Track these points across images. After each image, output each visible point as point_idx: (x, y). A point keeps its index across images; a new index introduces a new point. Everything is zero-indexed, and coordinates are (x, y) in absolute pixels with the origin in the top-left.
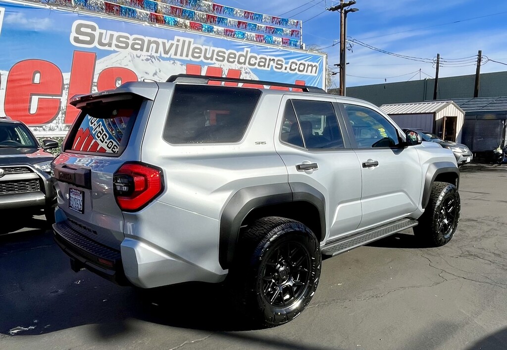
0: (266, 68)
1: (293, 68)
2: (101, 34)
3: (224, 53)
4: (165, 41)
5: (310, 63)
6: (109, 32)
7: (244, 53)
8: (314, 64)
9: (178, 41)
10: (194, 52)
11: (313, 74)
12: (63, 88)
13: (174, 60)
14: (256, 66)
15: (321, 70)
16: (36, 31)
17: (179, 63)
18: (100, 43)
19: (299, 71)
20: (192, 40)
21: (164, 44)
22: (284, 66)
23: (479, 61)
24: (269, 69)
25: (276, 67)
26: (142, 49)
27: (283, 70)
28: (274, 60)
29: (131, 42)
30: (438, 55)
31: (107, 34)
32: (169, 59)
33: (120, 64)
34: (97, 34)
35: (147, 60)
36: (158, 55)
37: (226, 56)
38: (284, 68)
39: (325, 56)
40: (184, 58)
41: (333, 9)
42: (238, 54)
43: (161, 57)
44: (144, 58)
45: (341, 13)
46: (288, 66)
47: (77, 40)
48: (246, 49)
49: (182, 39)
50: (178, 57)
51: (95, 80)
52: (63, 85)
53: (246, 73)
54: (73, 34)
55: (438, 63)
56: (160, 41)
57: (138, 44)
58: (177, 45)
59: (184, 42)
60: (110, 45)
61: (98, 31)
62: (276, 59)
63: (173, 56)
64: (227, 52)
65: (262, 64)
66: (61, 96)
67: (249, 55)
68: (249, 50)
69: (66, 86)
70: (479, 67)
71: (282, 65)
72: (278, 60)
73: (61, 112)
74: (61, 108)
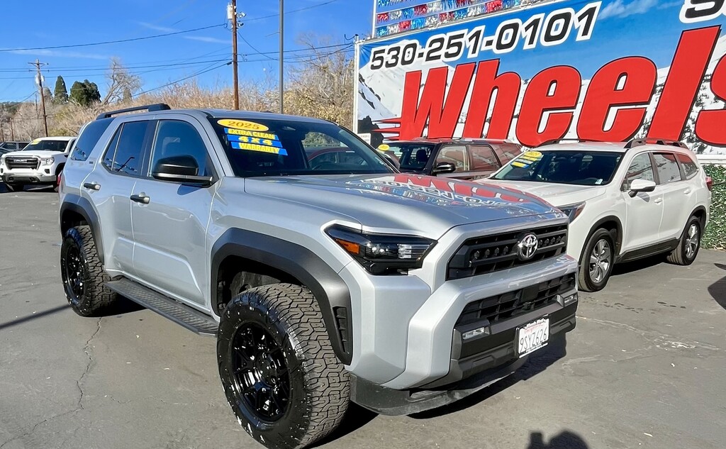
12: (653, 92)
51: (710, 71)
52: (655, 86)
54: (686, 6)
66: (648, 102)
69: (659, 88)
73: (643, 127)
74: (645, 121)
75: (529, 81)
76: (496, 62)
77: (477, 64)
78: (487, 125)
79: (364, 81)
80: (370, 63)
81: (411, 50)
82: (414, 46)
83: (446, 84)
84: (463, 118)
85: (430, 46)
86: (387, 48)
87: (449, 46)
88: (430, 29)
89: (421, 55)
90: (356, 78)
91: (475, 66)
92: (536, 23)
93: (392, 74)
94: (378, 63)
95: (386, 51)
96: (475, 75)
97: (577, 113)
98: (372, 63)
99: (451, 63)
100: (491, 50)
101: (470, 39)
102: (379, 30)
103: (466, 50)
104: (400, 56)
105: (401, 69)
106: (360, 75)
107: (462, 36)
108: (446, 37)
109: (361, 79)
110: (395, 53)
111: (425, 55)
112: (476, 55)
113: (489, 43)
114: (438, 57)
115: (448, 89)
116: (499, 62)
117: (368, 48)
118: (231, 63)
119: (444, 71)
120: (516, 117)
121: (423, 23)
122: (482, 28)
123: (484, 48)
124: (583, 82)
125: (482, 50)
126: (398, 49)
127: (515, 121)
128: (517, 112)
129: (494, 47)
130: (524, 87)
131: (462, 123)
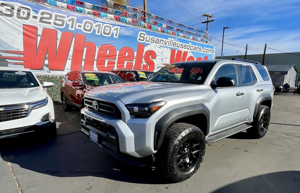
0: (196, 51)
1: (204, 51)
2: (147, 37)
3: (183, 45)
4: (165, 40)
5: (210, 49)
6: (149, 36)
7: (189, 45)
8: (211, 49)
9: (169, 40)
10: (174, 44)
11: (211, 54)
12: (134, 58)
13: (168, 47)
14: (193, 50)
15: (213, 52)
16: (128, 35)
17: (169, 49)
18: (146, 41)
19: (206, 52)
20: (174, 39)
21: (165, 41)
22: (202, 50)
23: (265, 48)
24: (197, 51)
25: (199, 51)
26: (158, 43)
27: (201, 52)
28: (198, 48)
29: (155, 40)
30: (247, 45)
31: (148, 37)
32: (166, 47)
33: (151, 49)
34: (145, 37)
35: (160, 47)
36: (163, 45)
37: (184, 46)
38: (201, 51)
39: (215, 46)
40: (171, 47)
41: (203, 23)
42: (187, 45)
43: (164, 46)
44: (159, 46)
45: (207, 24)
46: (203, 50)
47: (139, 39)
48: (190, 43)
49: (170, 39)
50: (169, 46)
51: (144, 55)
52: (134, 57)
53: (189, 53)
54: (139, 37)
55: (247, 49)
56: (164, 40)
57: (157, 41)
58: (169, 41)
59: (171, 40)
60: (149, 41)
61: (146, 36)
62: (199, 47)
63: (167, 46)
64: (184, 44)
65: (195, 49)
66: (133, 61)
67: (191, 45)
68: (191, 43)
69: (135, 57)
70: (265, 51)
71: (201, 50)
72: (200, 48)
75: (99, 47)
77: (75, 34)
78: (83, 62)
81: (26, 11)
83: (57, 39)
85: (42, 14)
87: (56, 19)
88: (40, 4)
92: (99, 26)
96: (74, 39)
97: (116, 61)
99: (58, 29)
100: (81, 30)
101: (69, 21)
103: (68, 25)
104: (15, 12)
105: (18, 21)
107: (64, 17)
108: (53, 14)
110: (9, 8)
111: (39, 19)
112: (73, 29)
113: (80, 26)
114: (50, 23)
115: (58, 42)
116: (86, 36)
119: (54, 32)
120: (96, 60)
123: (77, 27)
124: (117, 52)
127: (95, 62)
128: (96, 58)
129: (82, 28)
130: (97, 49)
131: (70, 60)
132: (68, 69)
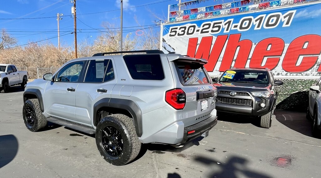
73: (316, 64)
74: (318, 62)
75: (257, 44)
76: (240, 35)
77: (229, 35)
78: (234, 62)
79: (165, 41)
80: (169, 34)
81: (193, 28)
82: (194, 27)
83: (212, 44)
84: (221, 58)
85: (203, 26)
86: (179, 27)
87: (213, 27)
88: (203, 19)
89: (198, 31)
90: (161, 40)
91: (228, 36)
92: (261, 18)
93: (181, 39)
94: (174, 33)
95: (178, 29)
96: (227, 40)
97: (282, 58)
98: (170, 34)
99: (214, 35)
100: (237, 30)
101: (225, 24)
102: (171, 19)
103: (223, 29)
104: (186, 31)
105: (186, 37)
106: (163, 39)
107: (221, 23)
108: (212, 23)
109: (164, 41)
110: (183, 29)
111: (200, 31)
112: (228, 31)
113: (236, 26)
114: (208, 32)
115: (212, 46)
117: (168, 27)
118: (73, 33)
119: (211, 38)
120: (249, 59)
121: (196, 17)
122: (232, 20)
123: (233, 28)
124: (285, 45)
125: (232, 29)
126: (185, 28)
127: (249, 61)
128: (250, 57)
129: (238, 28)
130: (254, 47)
131: (220, 61)
132: (216, 70)
